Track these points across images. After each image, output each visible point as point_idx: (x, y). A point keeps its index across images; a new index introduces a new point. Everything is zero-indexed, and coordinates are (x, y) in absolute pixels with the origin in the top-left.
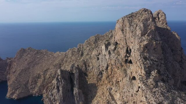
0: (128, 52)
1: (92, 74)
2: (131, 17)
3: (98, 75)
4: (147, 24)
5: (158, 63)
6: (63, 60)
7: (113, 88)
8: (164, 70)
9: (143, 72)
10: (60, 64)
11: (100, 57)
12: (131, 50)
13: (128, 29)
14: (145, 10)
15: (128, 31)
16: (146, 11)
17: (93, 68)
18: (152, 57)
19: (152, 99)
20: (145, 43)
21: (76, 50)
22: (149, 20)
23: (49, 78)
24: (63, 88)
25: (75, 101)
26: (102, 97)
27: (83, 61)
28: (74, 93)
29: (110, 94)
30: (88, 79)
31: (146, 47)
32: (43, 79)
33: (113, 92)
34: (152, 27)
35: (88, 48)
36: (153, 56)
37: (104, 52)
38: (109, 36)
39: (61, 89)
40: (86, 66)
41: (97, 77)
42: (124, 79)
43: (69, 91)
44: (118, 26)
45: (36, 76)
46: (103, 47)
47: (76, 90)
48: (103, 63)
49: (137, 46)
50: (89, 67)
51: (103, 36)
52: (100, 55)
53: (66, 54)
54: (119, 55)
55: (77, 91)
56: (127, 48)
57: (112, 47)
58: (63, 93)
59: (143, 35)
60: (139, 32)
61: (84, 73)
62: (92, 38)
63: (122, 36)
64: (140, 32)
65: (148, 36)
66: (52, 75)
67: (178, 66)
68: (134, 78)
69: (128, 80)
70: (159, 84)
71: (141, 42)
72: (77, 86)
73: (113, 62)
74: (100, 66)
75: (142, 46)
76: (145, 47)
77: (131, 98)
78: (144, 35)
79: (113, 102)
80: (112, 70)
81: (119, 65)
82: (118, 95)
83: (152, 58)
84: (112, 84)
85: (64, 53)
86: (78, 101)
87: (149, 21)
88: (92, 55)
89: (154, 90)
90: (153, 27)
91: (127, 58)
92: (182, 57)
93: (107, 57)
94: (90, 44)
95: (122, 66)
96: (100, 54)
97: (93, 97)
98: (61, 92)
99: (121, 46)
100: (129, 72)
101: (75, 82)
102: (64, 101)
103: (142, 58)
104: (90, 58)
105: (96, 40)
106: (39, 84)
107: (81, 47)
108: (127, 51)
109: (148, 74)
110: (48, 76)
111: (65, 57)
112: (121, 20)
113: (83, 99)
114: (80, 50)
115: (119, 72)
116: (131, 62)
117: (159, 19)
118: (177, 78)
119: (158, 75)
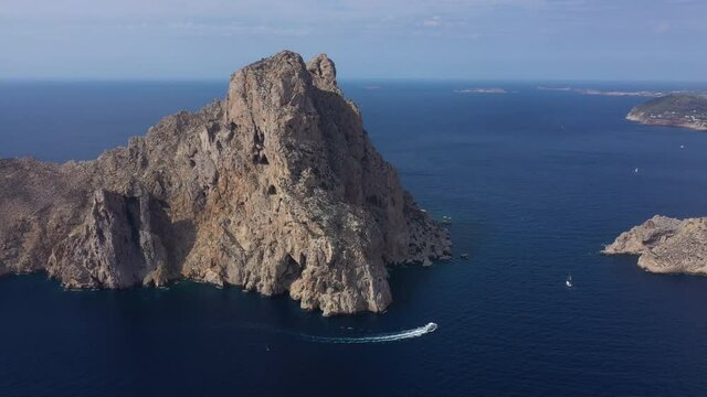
0: (259, 139)
1: (180, 200)
2: (261, 67)
3: (196, 200)
4: (290, 82)
5: (313, 155)
7: (232, 219)
8: (327, 169)
9: (287, 172)
10: (85, 192)
11: (197, 158)
12: (262, 135)
13: (254, 92)
14: (289, 55)
15: (255, 98)
16: (289, 57)
17: (181, 185)
19: (303, 213)
20: (288, 118)
21: (127, 154)
23: (58, 226)
24: (114, 232)
25: (145, 261)
26: (209, 243)
27: (154, 172)
28: (142, 241)
29: (226, 232)
30: (171, 212)
31: (289, 125)
32: (40, 230)
33: (232, 228)
35: (160, 147)
36: (305, 143)
37: (206, 146)
38: (212, 115)
39: (108, 235)
40: (162, 184)
41: (194, 204)
42: (253, 194)
43: (126, 241)
44: (234, 87)
45: (16, 226)
46: (204, 135)
47: (145, 236)
48: (206, 170)
49: (274, 126)
50: (171, 185)
51: (197, 116)
52: (197, 155)
53: (95, 165)
54: (240, 148)
55: (149, 237)
56: (256, 132)
57: (223, 134)
58: (113, 242)
59: (283, 103)
60: (275, 99)
61: (160, 201)
62: (169, 122)
63: (245, 108)
64: (279, 98)
65: (293, 105)
66: (66, 219)
67: (356, 165)
68: (273, 190)
69: (261, 194)
70: (315, 191)
71: (281, 116)
72: (147, 226)
73: (228, 164)
74: (200, 180)
75: (283, 125)
77: (268, 227)
78: (287, 103)
79: (234, 246)
80: (227, 181)
81: (240, 168)
82: (244, 229)
83: (302, 146)
84: (230, 211)
85: (92, 163)
86: (152, 260)
87: (294, 78)
88: (176, 158)
89: (306, 200)
90: (302, 87)
91: (256, 153)
92: (366, 150)
93: (214, 156)
94: (163, 136)
95: (248, 170)
96: (196, 152)
97: (186, 251)
98: (109, 241)
99: (243, 130)
100: (261, 180)
101: (142, 218)
102: (118, 262)
103: (284, 147)
104: (172, 164)
105: (179, 126)
106: (29, 245)
107: (140, 145)
108: (256, 137)
109: (296, 175)
110: (52, 223)
111: (95, 173)
112: (239, 75)
113: (164, 255)
114: (138, 153)
115: (242, 183)
116: (265, 161)
117: (321, 73)
119: (313, 176)
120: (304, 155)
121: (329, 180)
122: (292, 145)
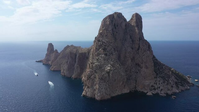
5: (106, 44)
8: (111, 49)
9: (95, 48)
18: (104, 41)
28: (75, 66)
31: (101, 34)
34: (108, 23)
64: (102, 26)
101: (76, 60)
109: (97, 50)
119: (102, 51)
120: (102, 44)
121: (110, 53)
122: (99, 40)
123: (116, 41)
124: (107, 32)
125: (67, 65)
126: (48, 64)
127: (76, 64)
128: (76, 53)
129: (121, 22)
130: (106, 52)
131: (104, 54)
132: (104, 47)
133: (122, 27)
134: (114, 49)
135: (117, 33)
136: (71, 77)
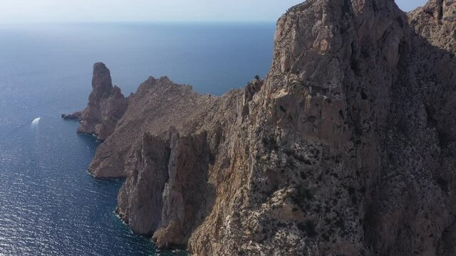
4: (310, 31)
5: (310, 167)
6: (206, 115)
8: (334, 197)
10: (196, 124)
18: (297, 145)
20: (281, 93)
22: (320, 18)
25: (161, 214)
27: (217, 123)
30: (212, 171)
34: (322, 43)
36: (302, 143)
39: (139, 177)
40: (220, 137)
41: (219, 172)
47: (167, 190)
61: (211, 155)
65: (294, 72)
70: (280, 234)
72: (171, 180)
76: (278, 108)
86: (167, 217)
87: (319, 22)
89: (246, 246)
90: (325, 42)
98: (137, 184)
101: (169, 171)
103: (260, 141)
111: (212, 108)
118: (418, 240)
119: (288, 207)
120: (291, 165)
121: (328, 221)
122: (273, 141)
123: (358, 142)
124: (316, 103)
125: (134, 184)
126: (91, 134)
127: (168, 187)
128: (168, 142)
129: (381, 33)
130: (311, 216)
131: (300, 227)
132: (298, 180)
133: (385, 58)
134: (351, 190)
135: (364, 97)
136: (150, 235)
